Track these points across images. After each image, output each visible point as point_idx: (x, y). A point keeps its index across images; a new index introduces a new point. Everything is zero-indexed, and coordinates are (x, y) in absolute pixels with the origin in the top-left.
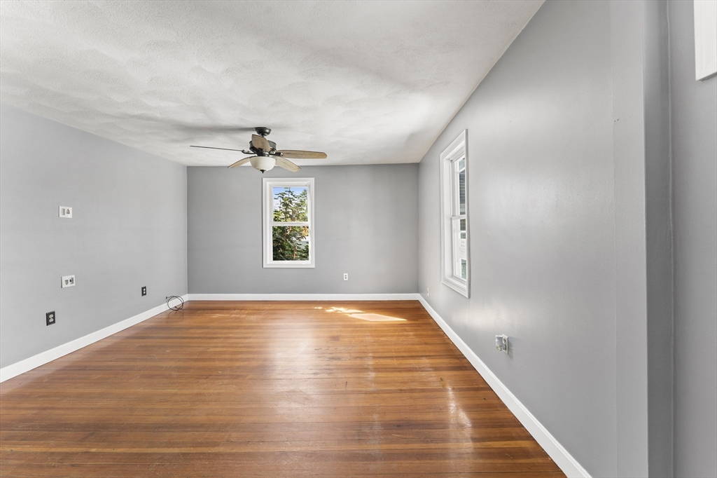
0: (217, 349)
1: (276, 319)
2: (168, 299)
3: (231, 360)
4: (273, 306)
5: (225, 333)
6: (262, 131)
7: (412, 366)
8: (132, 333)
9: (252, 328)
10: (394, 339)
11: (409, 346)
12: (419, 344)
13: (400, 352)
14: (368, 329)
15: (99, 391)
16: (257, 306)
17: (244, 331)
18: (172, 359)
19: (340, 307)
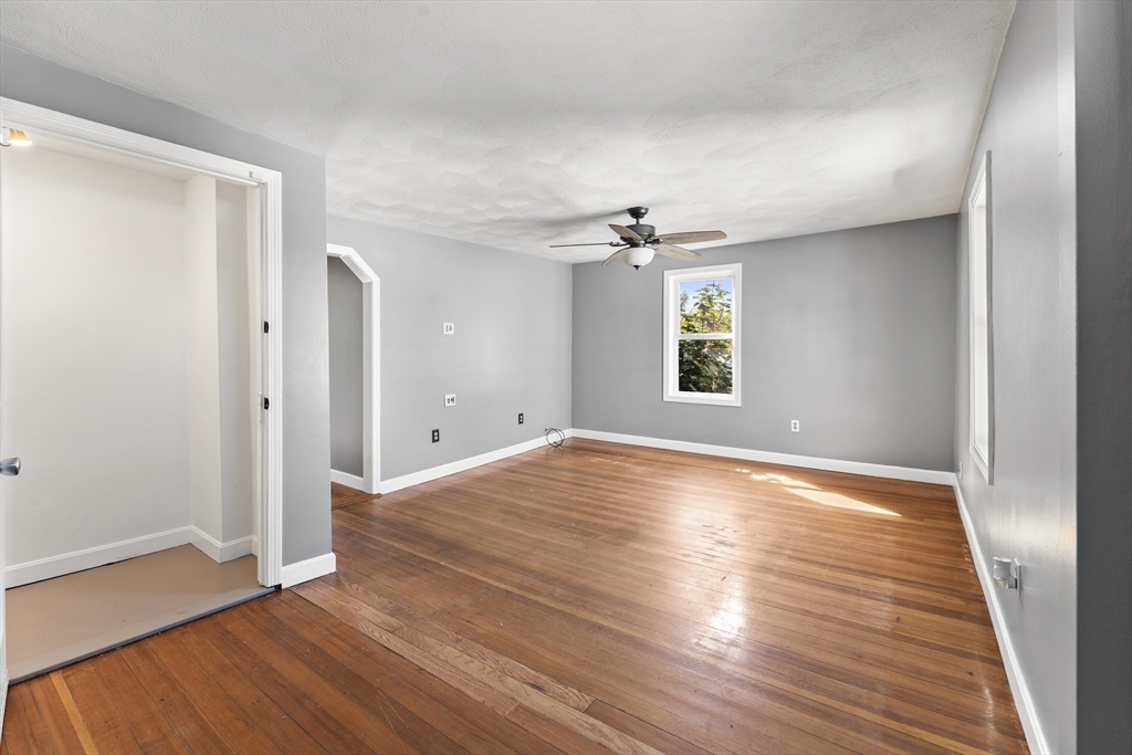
0: (581, 499)
1: (669, 476)
2: (548, 431)
3: (591, 514)
4: (674, 459)
5: (598, 483)
6: (636, 213)
7: (853, 586)
8: (504, 465)
9: (633, 481)
10: (847, 539)
11: (870, 557)
12: (894, 558)
13: (846, 561)
14: (809, 515)
15: (461, 514)
16: (651, 455)
17: (621, 483)
18: (531, 500)
19: (780, 474)
